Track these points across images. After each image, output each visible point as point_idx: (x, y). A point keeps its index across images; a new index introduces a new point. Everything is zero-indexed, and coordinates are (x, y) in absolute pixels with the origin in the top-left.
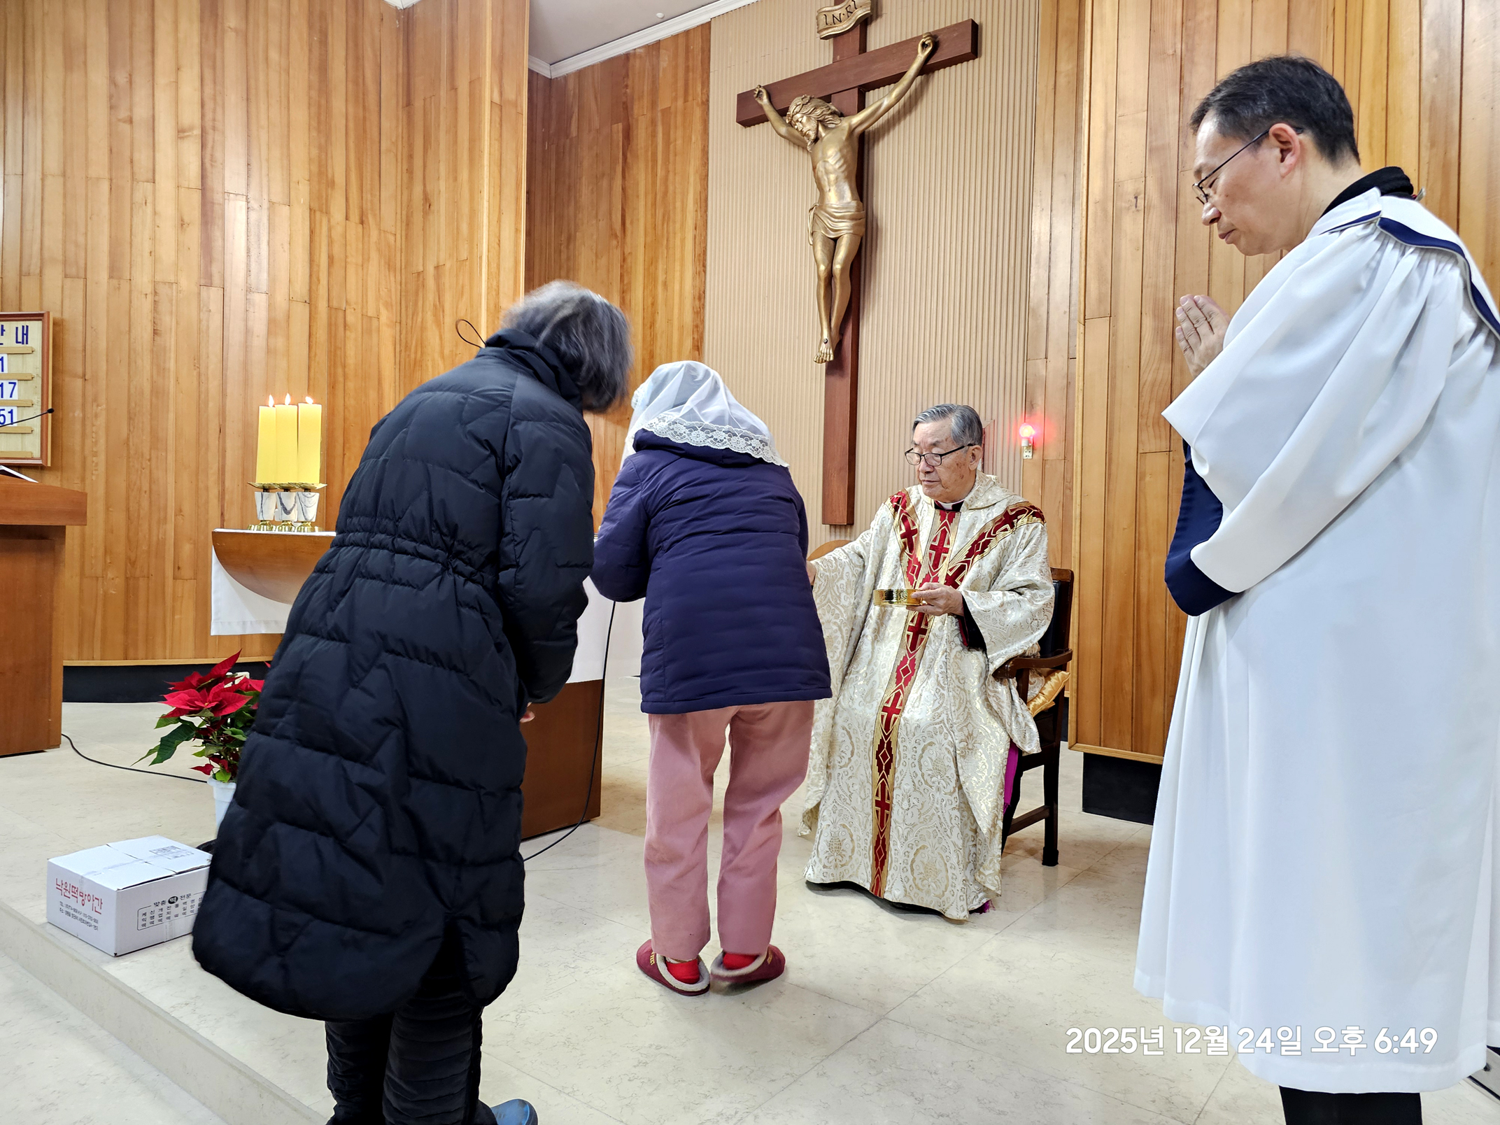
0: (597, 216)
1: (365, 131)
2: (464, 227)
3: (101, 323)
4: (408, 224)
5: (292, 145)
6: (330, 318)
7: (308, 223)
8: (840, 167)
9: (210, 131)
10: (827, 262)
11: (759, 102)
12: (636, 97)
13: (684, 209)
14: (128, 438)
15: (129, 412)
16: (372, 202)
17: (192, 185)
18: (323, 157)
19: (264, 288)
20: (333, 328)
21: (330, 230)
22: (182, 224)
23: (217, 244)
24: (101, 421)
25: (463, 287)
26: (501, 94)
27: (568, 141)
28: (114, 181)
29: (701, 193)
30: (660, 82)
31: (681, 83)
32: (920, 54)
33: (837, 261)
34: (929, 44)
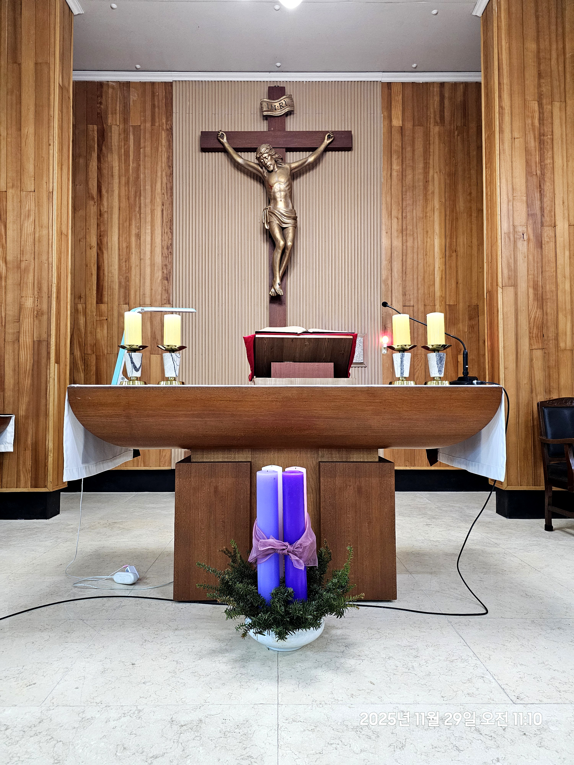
8: (289, 189)
11: (221, 140)
13: (153, 191)
29: (166, 184)
30: (131, 108)
31: (148, 113)
32: (326, 141)
33: (289, 240)
34: (332, 137)
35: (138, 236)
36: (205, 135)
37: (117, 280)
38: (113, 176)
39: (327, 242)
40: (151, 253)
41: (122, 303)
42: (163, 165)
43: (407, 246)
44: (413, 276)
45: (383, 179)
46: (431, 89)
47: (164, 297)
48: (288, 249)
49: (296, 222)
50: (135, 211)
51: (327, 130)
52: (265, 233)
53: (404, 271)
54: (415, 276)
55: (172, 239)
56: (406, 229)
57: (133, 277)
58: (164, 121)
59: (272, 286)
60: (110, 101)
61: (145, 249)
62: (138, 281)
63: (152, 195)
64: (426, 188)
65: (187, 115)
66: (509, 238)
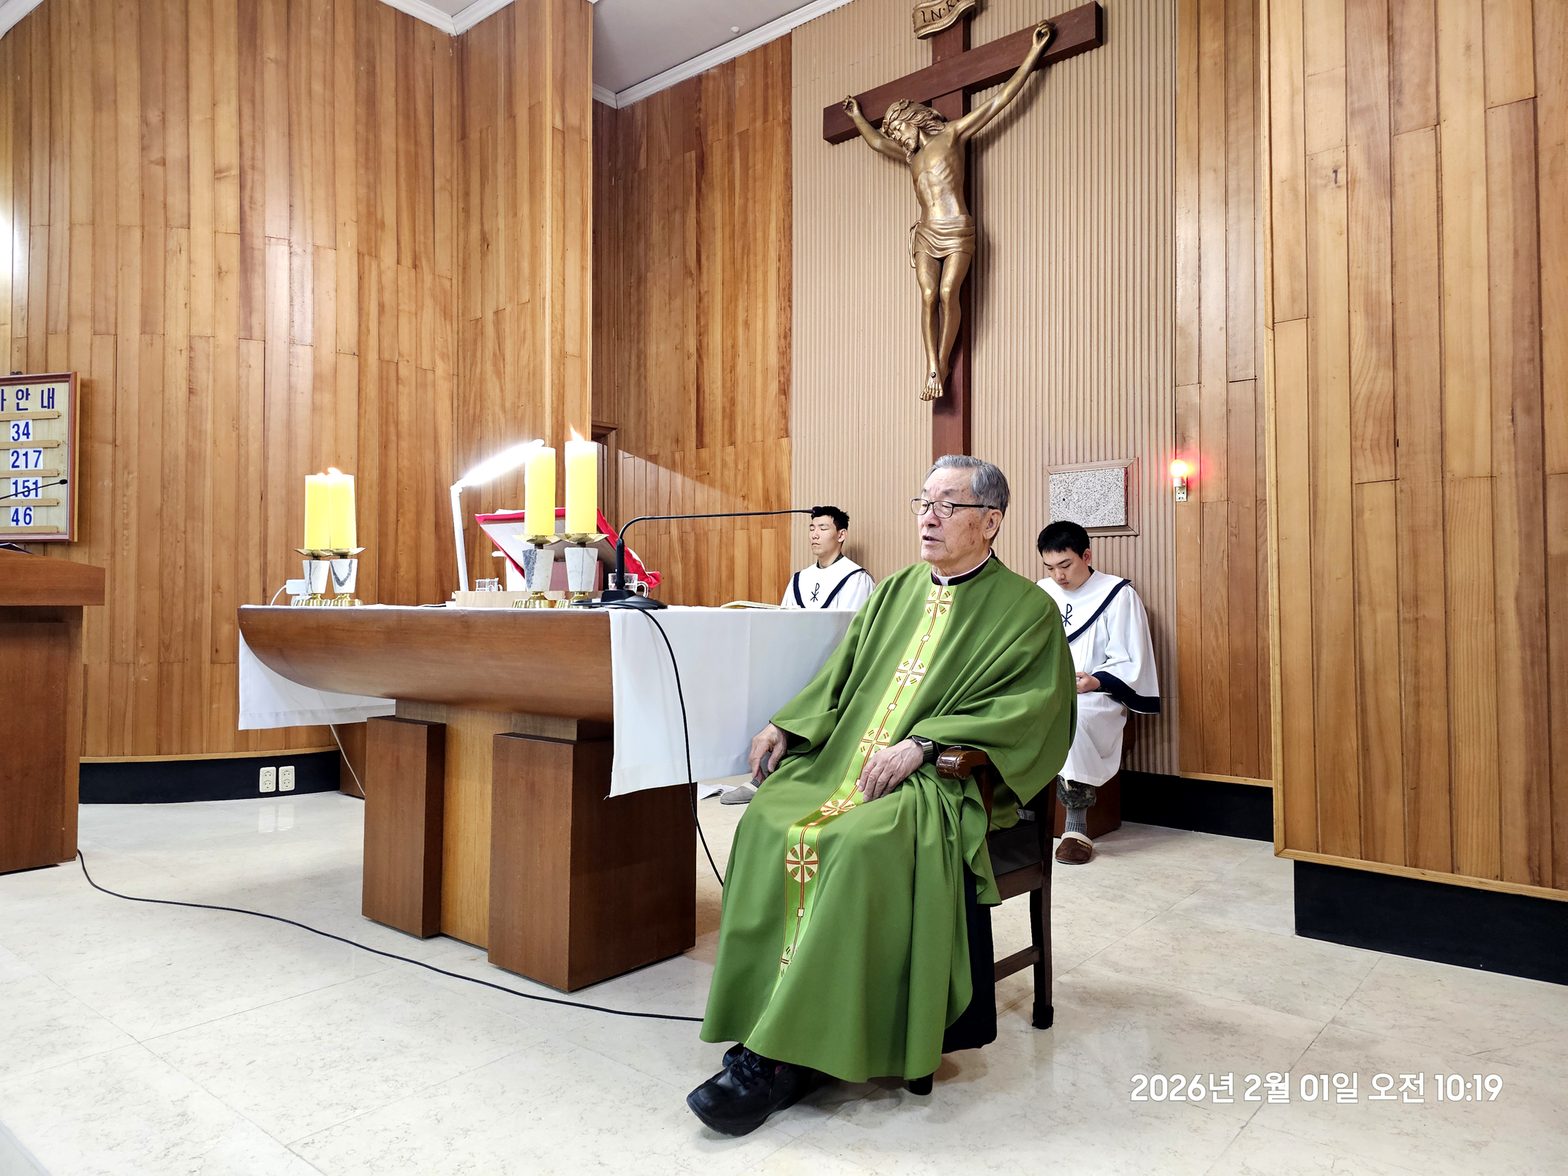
0: (669, 254)
1: (417, 168)
2: (525, 265)
3: (132, 383)
4: (465, 268)
5: (338, 185)
6: (381, 371)
7: (356, 268)
8: (946, 178)
9: (249, 172)
10: (933, 285)
11: (849, 114)
12: (710, 122)
13: (765, 241)
14: (161, 509)
15: (162, 479)
16: (425, 243)
17: (230, 231)
18: (372, 195)
19: (309, 340)
20: (385, 382)
21: (380, 274)
22: (220, 273)
23: (257, 293)
24: (133, 491)
25: (524, 332)
26: (563, 119)
27: (636, 174)
28: (146, 228)
29: (784, 220)
30: (737, 102)
31: (759, 102)
32: (1034, 46)
33: (945, 284)
34: (1048, 32)
36: (827, 116)
37: (719, 406)
40: (764, 348)
41: (726, 443)
42: (779, 188)
43: (1239, 233)
45: (1178, 85)
47: (782, 426)
48: (943, 301)
50: (742, 281)
55: (791, 319)
56: (1239, 190)
57: (740, 397)
58: (780, 107)
60: (710, 102)
61: (757, 345)
63: (764, 247)
65: (812, 83)
66: (1295, 191)
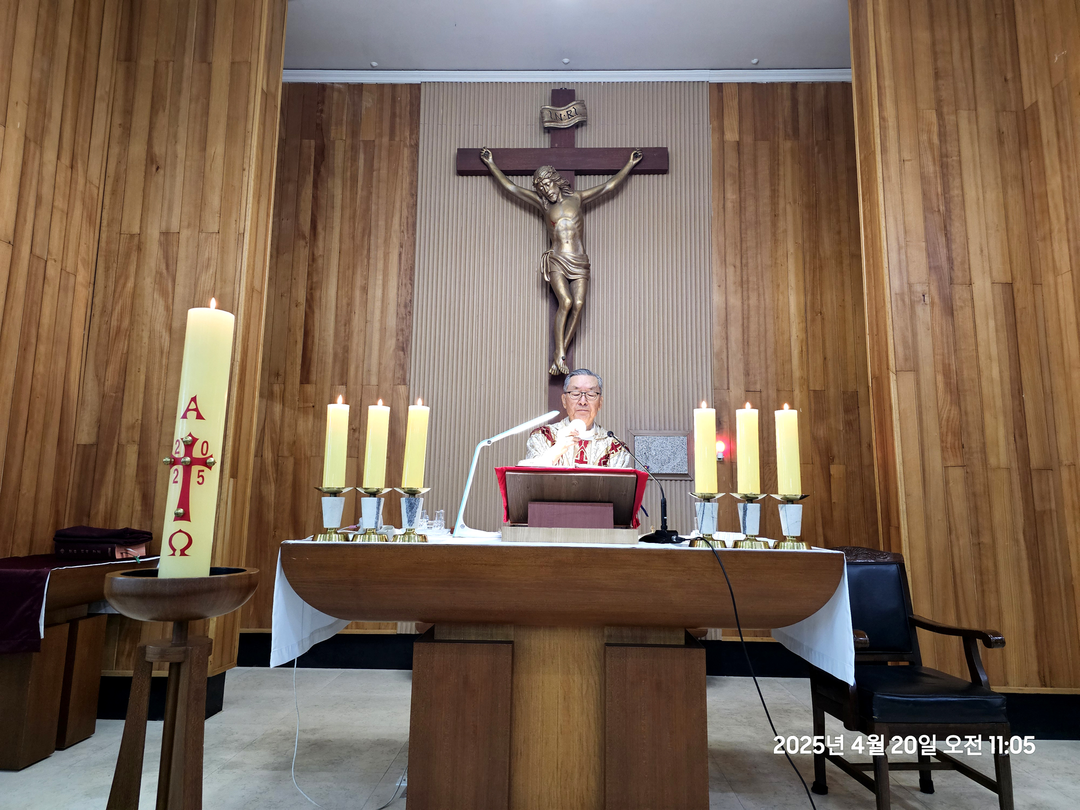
2: (215, 200)
7: (22, 152)
8: (578, 227)
11: (485, 159)
12: (332, 123)
13: (388, 228)
16: (83, 147)
18: (44, 83)
21: (41, 166)
25: (208, 258)
29: (407, 218)
30: (363, 117)
31: (386, 124)
32: (631, 161)
33: (578, 297)
34: (640, 156)
35: (365, 289)
36: (462, 154)
37: (331, 350)
38: (333, 208)
39: (633, 299)
40: (382, 312)
41: (337, 383)
42: (404, 193)
43: (749, 305)
44: (759, 347)
45: (712, 213)
46: (779, 91)
47: (399, 374)
48: (576, 310)
49: (589, 272)
50: (362, 255)
51: (633, 146)
52: (545, 286)
53: (746, 341)
54: (762, 348)
55: (412, 294)
56: (748, 281)
57: (354, 346)
58: (407, 134)
59: (552, 360)
60: (334, 108)
61: (374, 306)
62: (361, 351)
63: (386, 233)
64: (774, 225)
65: (439, 126)
66: (903, 301)
